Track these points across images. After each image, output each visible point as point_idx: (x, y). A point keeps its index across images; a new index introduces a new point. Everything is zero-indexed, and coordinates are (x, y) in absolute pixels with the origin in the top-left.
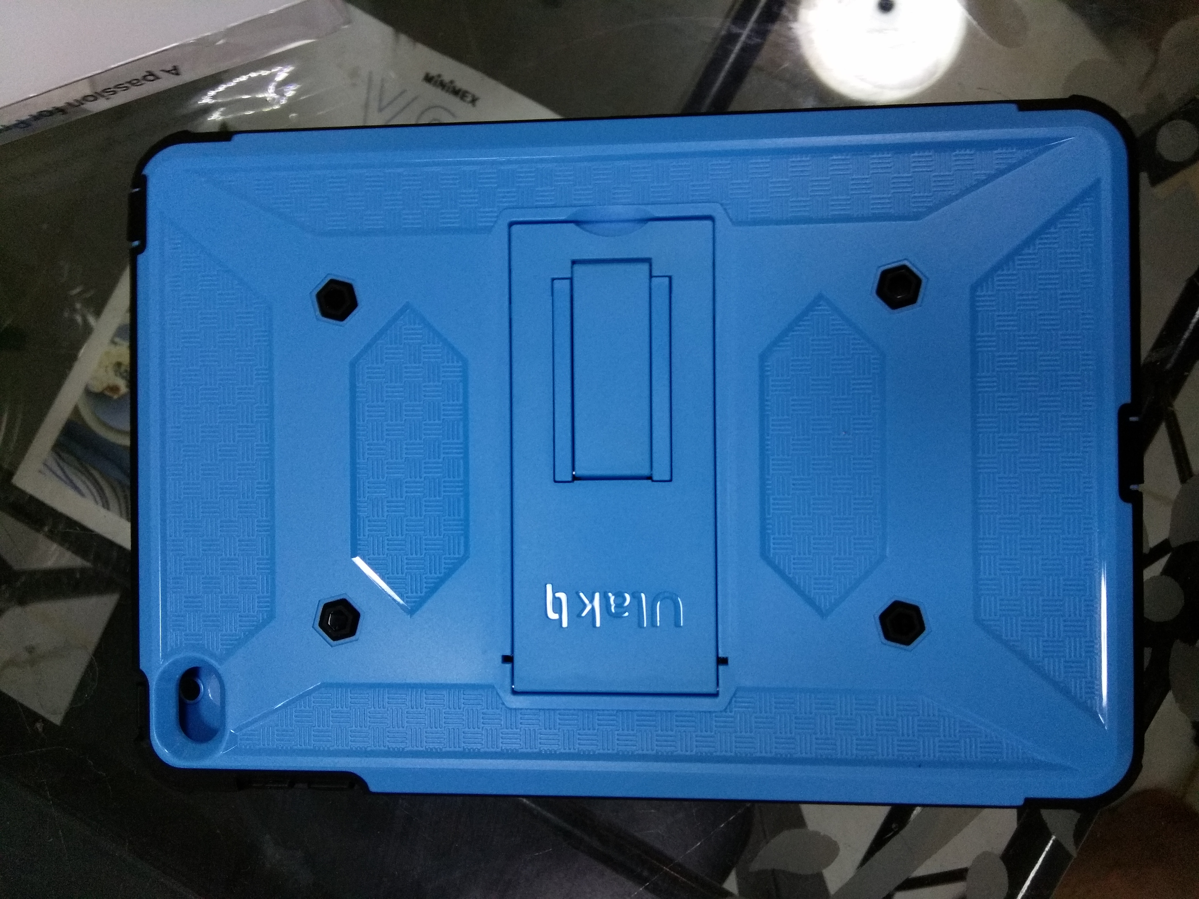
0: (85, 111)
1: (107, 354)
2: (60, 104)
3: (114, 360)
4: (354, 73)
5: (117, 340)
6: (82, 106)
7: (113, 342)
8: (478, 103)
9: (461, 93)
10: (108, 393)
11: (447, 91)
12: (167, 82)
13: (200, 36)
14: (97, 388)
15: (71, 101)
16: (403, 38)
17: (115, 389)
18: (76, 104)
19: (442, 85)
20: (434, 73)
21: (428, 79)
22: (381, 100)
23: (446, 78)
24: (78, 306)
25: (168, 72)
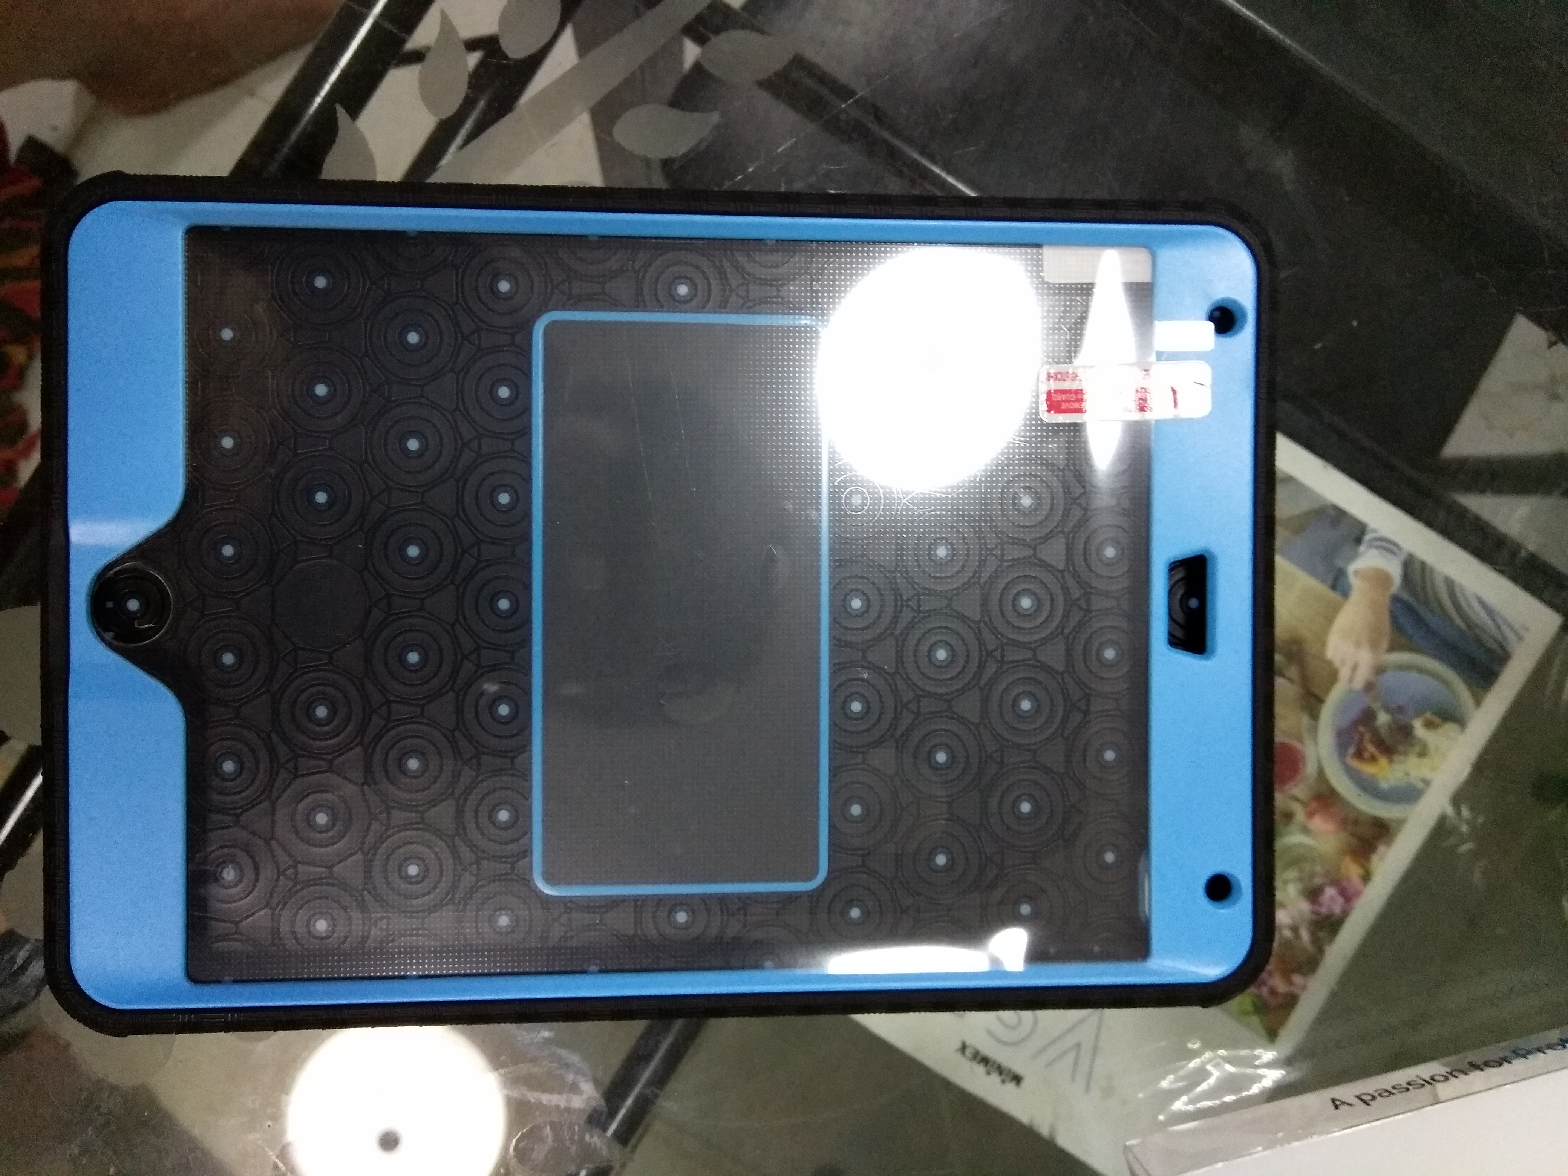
0: (1446, 1065)
1: (1434, 769)
2: (1476, 1075)
3: (1426, 761)
4: (1108, 1091)
5: (1420, 785)
6: (1449, 1071)
7: (1427, 783)
8: (958, 1045)
9: (979, 1058)
10: (1438, 720)
11: (995, 1062)
12: (1346, 1091)
13: (1305, 1142)
14: (1450, 728)
15: (1462, 1077)
16: (1045, 1132)
17: (1429, 725)
18: (1455, 1073)
19: (1000, 1070)
20: (1011, 1086)
21: (1017, 1079)
22: (1077, 1058)
23: (995, 1078)
24: (1464, 828)
25: (1344, 1103)
